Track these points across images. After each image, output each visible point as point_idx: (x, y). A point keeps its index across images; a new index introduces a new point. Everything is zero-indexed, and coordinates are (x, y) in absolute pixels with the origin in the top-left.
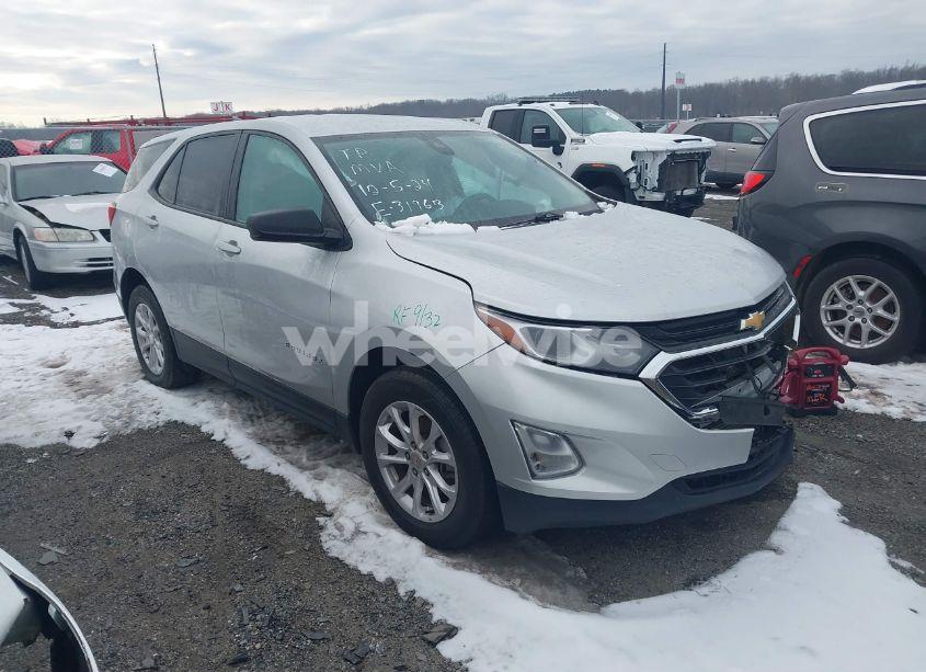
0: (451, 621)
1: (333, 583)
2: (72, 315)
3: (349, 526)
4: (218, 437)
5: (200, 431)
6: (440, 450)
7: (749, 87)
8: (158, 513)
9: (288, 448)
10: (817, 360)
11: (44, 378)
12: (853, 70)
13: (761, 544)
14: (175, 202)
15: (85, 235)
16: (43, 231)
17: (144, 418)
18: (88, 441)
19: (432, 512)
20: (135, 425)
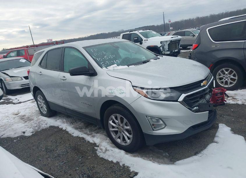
0: (136, 171)
1: (102, 164)
2: (18, 100)
3: (104, 149)
4: (64, 129)
5: (59, 128)
6: (126, 126)
7: (186, 21)
8: (52, 151)
9: (83, 130)
10: (218, 91)
11: (14, 118)
12: (212, 14)
13: (212, 141)
14: (46, 67)
15: (19, 79)
16: (8, 78)
17: (43, 126)
18: (29, 134)
19: (126, 143)
20: (41, 128)
